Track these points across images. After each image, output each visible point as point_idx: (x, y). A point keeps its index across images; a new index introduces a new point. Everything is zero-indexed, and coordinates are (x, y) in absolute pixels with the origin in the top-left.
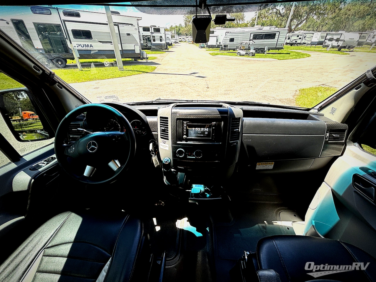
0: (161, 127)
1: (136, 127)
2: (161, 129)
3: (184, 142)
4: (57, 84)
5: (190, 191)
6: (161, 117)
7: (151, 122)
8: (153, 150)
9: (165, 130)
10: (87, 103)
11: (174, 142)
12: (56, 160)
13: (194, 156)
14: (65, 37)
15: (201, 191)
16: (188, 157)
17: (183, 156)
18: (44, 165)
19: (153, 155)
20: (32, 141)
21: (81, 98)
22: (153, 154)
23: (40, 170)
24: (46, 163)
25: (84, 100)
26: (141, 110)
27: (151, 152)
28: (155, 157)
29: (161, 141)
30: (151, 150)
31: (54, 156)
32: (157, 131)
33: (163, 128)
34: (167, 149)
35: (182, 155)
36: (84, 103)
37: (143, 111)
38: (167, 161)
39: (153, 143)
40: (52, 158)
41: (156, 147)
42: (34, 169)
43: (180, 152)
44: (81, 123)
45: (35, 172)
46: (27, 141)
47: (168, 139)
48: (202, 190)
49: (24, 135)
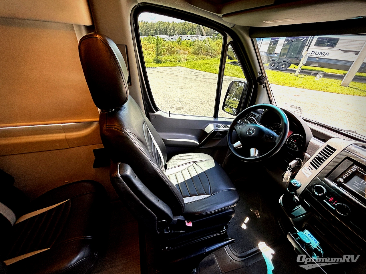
0: (320, 154)
1: (295, 141)
2: (317, 155)
3: (333, 184)
4: (264, 84)
5: (298, 231)
6: (328, 146)
7: (313, 145)
8: (292, 167)
9: (321, 159)
10: (273, 104)
11: (321, 176)
12: (228, 129)
13: (334, 206)
14: (307, 44)
15: (310, 244)
16: (325, 201)
17: (319, 195)
18: (222, 127)
19: (288, 170)
20: (227, 112)
21: (271, 98)
22: (290, 169)
23: (219, 128)
24: (223, 127)
25: (272, 101)
26: (311, 129)
27: (289, 166)
28: (289, 173)
29: (307, 166)
30: (291, 165)
31: (229, 126)
32: (311, 155)
33: (321, 156)
34: (308, 176)
35: (320, 193)
36: (271, 103)
37: (313, 131)
38: (297, 183)
39: (297, 162)
40: (228, 126)
41: (298, 167)
42: (217, 126)
43: (320, 190)
44: (258, 115)
45: (217, 128)
46: (225, 111)
47: (316, 168)
48: (312, 245)
49: (226, 108)
